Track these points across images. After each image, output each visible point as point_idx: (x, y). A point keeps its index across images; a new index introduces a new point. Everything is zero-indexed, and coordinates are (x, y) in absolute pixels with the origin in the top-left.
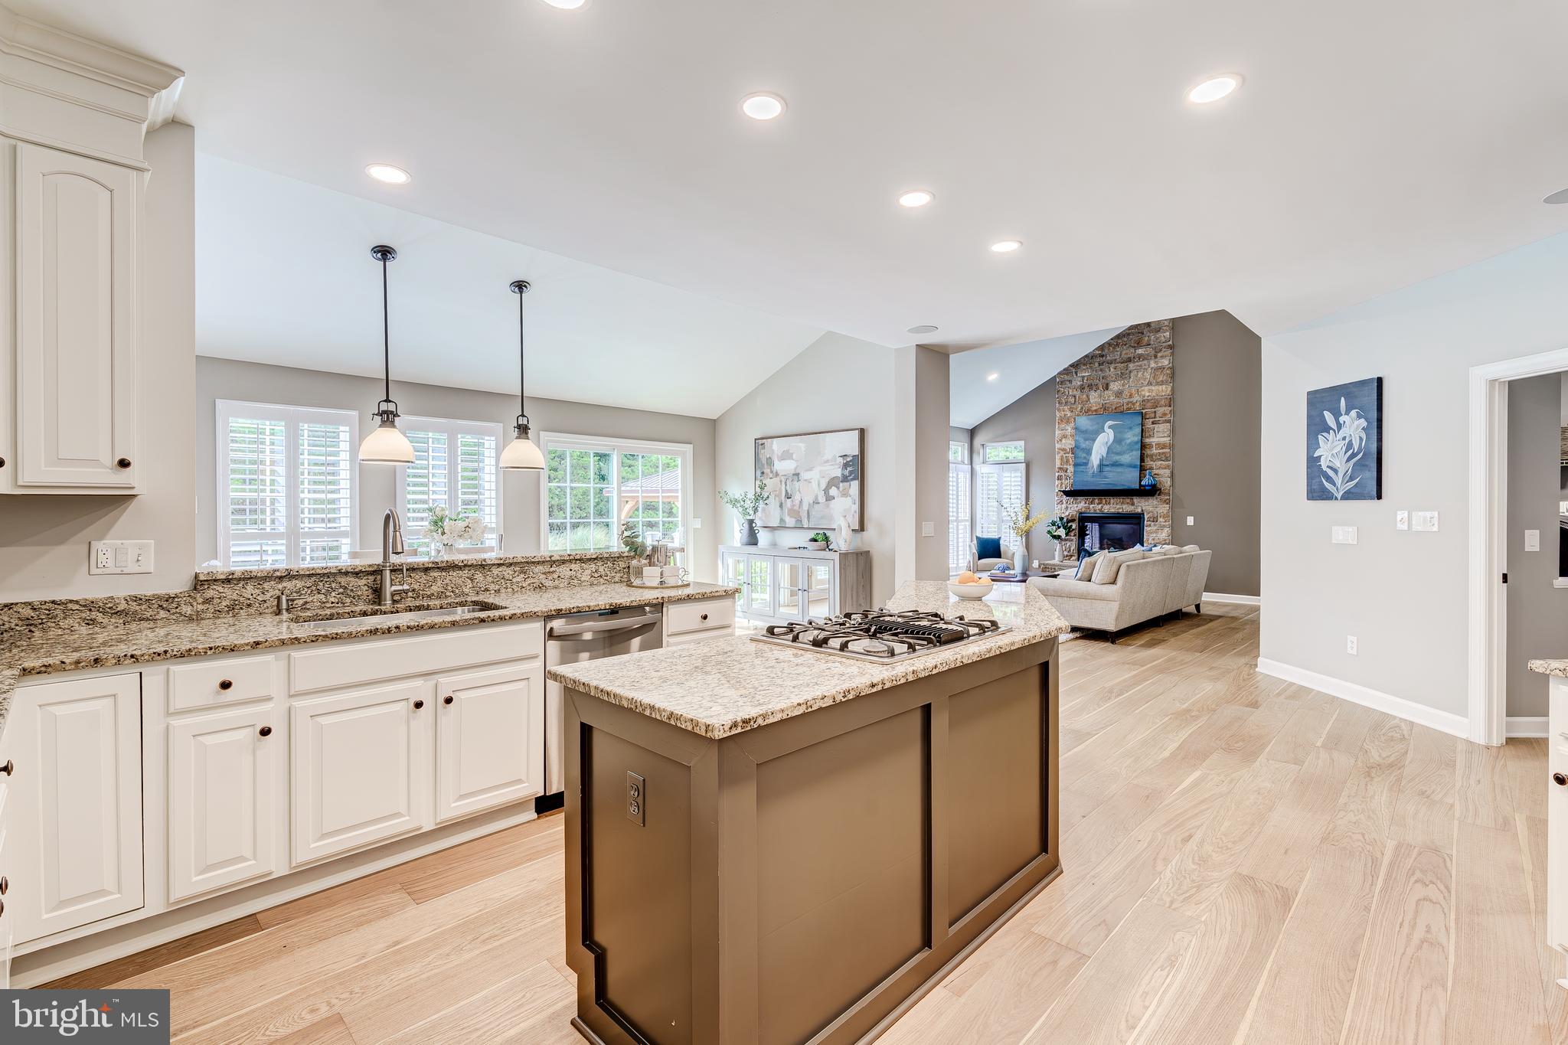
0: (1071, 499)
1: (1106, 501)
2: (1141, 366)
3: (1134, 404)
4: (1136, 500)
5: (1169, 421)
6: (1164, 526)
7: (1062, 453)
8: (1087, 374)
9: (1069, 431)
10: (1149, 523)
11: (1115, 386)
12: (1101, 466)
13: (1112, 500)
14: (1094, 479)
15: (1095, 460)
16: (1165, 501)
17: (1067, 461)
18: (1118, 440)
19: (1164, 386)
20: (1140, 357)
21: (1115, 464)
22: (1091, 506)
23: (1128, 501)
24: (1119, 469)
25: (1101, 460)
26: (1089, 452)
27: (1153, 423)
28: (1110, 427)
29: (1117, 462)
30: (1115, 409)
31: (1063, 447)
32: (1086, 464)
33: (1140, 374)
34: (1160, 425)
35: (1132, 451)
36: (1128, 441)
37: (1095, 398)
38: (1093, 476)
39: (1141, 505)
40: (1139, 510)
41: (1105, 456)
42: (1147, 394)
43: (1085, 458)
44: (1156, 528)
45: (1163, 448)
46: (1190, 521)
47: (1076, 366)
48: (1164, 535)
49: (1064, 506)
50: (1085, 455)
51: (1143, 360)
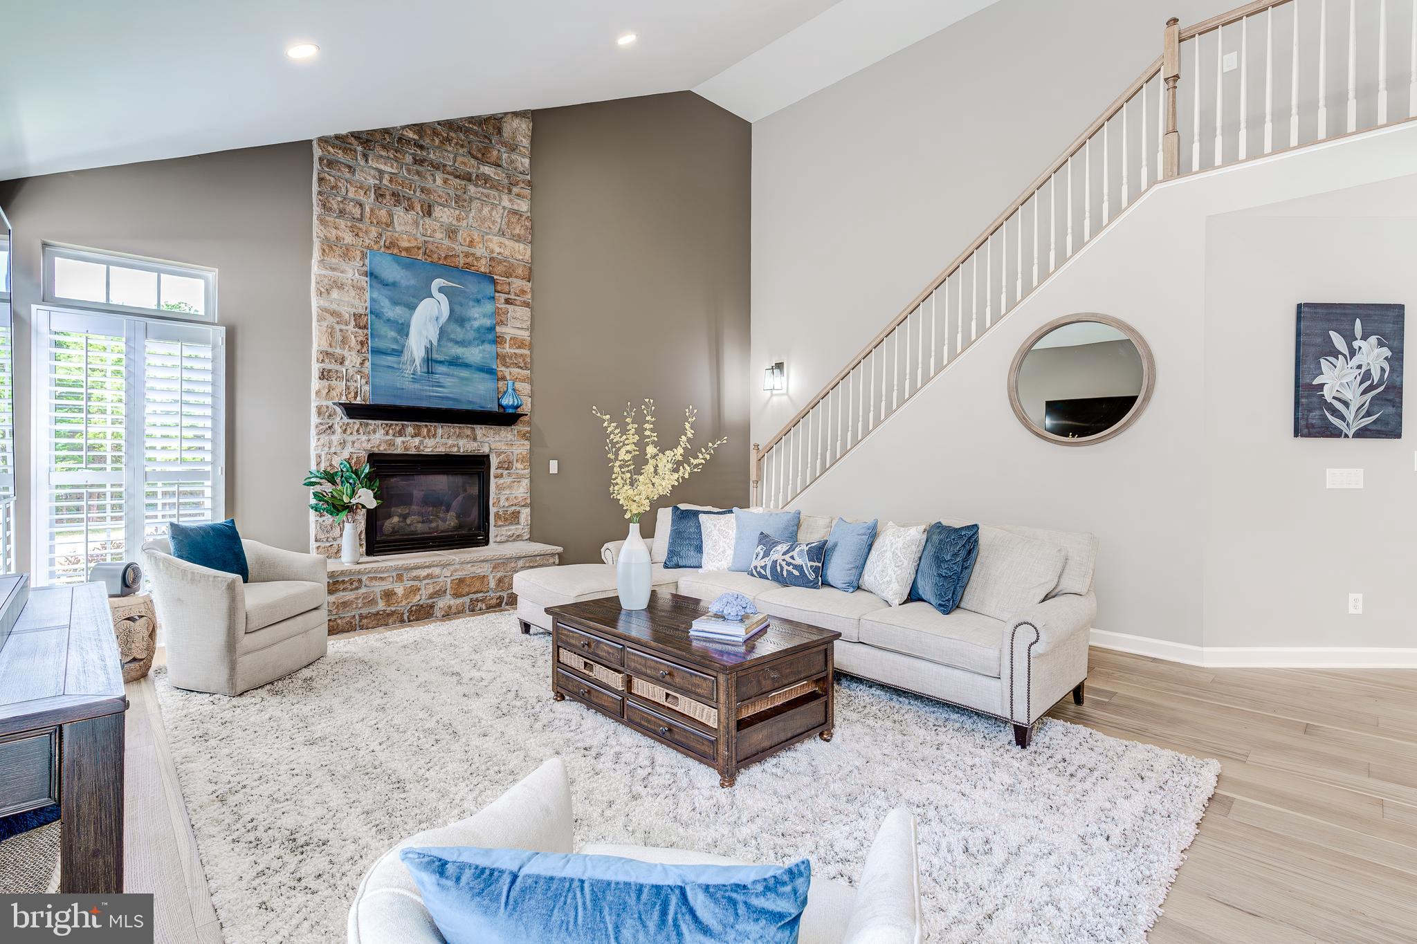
0: (356, 423)
1: (429, 431)
2: (488, 196)
3: (478, 259)
4: (480, 430)
5: (526, 304)
6: (523, 477)
7: (331, 320)
8: (389, 169)
9: (350, 276)
10: (499, 471)
11: (444, 215)
12: (429, 361)
13: (440, 431)
14: (417, 386)
15: (416, 346)
16: (524, 435)
17: (344, 341)
18: (457, 318)
19: (522, 246)
20: (487, 179)
21: (455, 362)
22: (399, 440)
23: (469, 432)
24: (464, 373)
25: (429, 351)
26: (403, 329)
27: (508, 301)
28: (441, 290)
29: (458, 358)
30: (446, 257)
31: (334, 307)
32: (398, 353)
33: (486, 210)
34: (517, 308)
35: (483, 342)
36: (476, 324)
37: (405, 225)
38: (414, 380)
39: (487, 441)
40: (485, 450)
41: (435, 343)
42: (497, 250)
43: (396, 341)
44: (510, 480)
45: (519, 347)
46: (554, 467)
47: (367, 140)
48: (522, 490)
49: (336, 438)
50: (393, 334)
51: (491, 188)
